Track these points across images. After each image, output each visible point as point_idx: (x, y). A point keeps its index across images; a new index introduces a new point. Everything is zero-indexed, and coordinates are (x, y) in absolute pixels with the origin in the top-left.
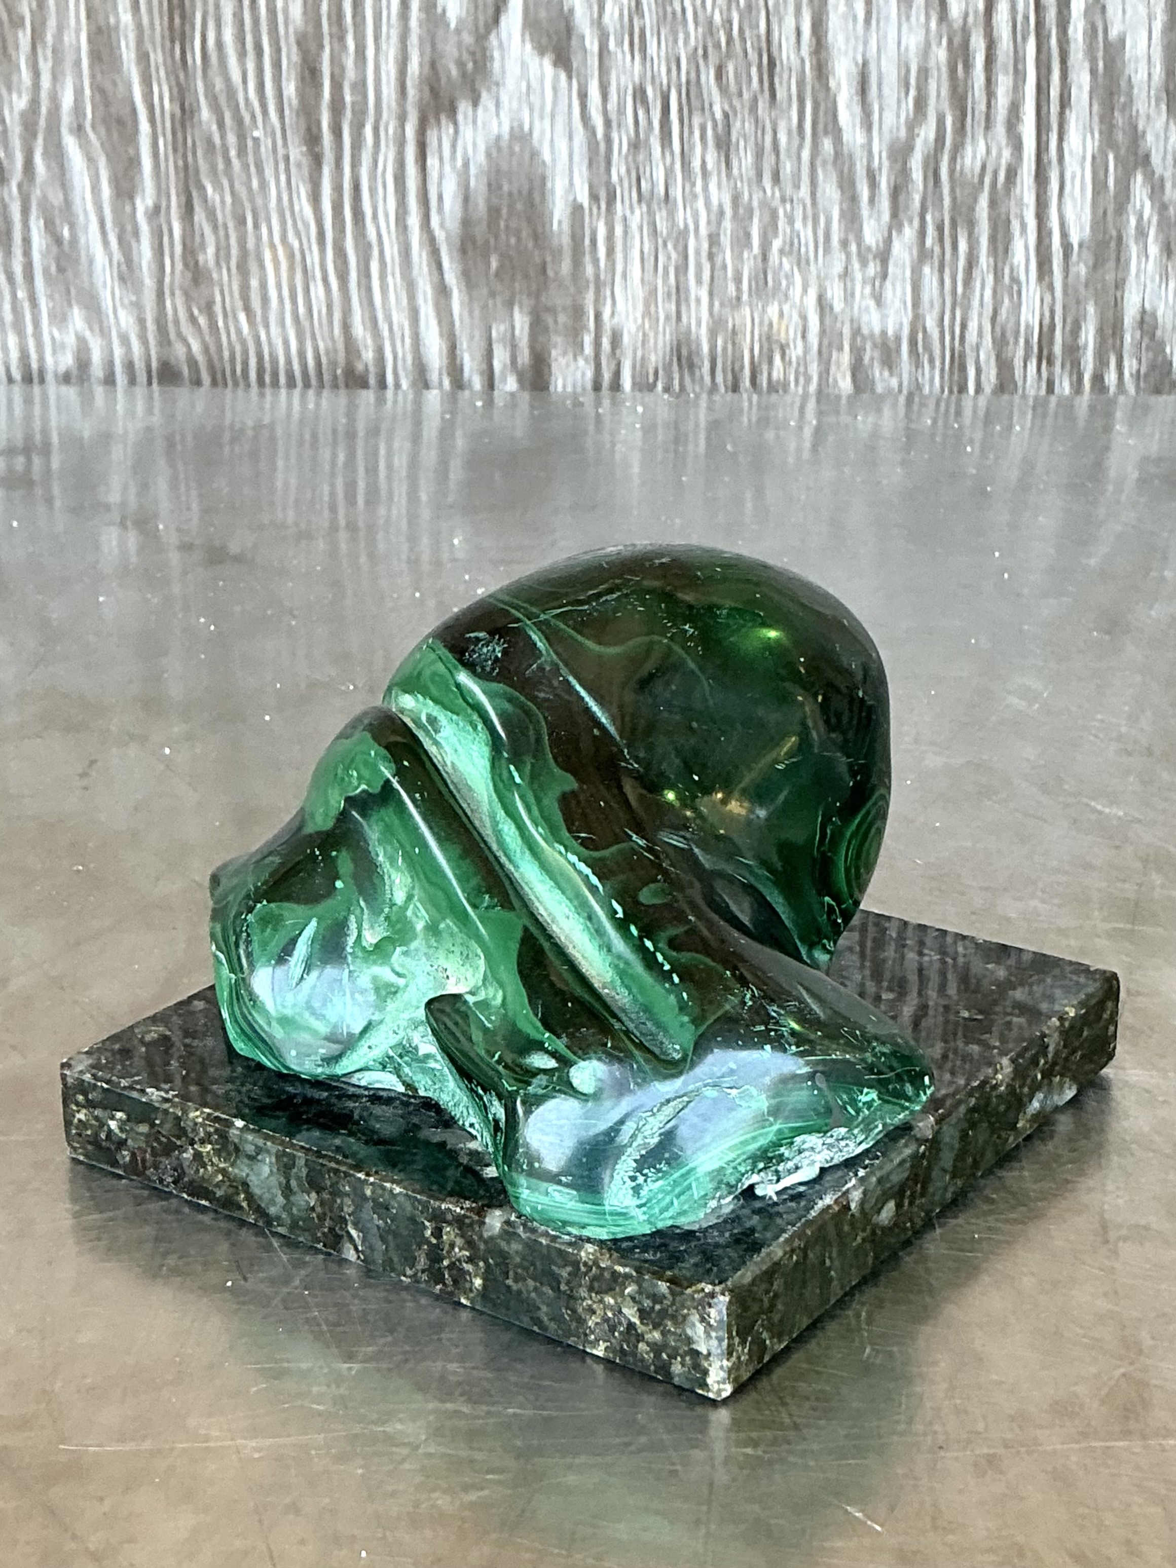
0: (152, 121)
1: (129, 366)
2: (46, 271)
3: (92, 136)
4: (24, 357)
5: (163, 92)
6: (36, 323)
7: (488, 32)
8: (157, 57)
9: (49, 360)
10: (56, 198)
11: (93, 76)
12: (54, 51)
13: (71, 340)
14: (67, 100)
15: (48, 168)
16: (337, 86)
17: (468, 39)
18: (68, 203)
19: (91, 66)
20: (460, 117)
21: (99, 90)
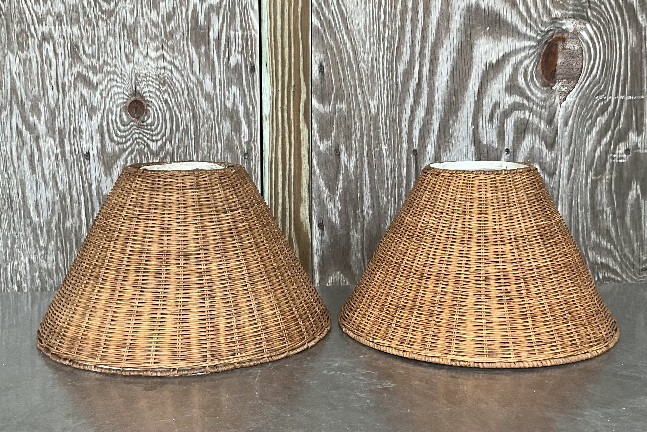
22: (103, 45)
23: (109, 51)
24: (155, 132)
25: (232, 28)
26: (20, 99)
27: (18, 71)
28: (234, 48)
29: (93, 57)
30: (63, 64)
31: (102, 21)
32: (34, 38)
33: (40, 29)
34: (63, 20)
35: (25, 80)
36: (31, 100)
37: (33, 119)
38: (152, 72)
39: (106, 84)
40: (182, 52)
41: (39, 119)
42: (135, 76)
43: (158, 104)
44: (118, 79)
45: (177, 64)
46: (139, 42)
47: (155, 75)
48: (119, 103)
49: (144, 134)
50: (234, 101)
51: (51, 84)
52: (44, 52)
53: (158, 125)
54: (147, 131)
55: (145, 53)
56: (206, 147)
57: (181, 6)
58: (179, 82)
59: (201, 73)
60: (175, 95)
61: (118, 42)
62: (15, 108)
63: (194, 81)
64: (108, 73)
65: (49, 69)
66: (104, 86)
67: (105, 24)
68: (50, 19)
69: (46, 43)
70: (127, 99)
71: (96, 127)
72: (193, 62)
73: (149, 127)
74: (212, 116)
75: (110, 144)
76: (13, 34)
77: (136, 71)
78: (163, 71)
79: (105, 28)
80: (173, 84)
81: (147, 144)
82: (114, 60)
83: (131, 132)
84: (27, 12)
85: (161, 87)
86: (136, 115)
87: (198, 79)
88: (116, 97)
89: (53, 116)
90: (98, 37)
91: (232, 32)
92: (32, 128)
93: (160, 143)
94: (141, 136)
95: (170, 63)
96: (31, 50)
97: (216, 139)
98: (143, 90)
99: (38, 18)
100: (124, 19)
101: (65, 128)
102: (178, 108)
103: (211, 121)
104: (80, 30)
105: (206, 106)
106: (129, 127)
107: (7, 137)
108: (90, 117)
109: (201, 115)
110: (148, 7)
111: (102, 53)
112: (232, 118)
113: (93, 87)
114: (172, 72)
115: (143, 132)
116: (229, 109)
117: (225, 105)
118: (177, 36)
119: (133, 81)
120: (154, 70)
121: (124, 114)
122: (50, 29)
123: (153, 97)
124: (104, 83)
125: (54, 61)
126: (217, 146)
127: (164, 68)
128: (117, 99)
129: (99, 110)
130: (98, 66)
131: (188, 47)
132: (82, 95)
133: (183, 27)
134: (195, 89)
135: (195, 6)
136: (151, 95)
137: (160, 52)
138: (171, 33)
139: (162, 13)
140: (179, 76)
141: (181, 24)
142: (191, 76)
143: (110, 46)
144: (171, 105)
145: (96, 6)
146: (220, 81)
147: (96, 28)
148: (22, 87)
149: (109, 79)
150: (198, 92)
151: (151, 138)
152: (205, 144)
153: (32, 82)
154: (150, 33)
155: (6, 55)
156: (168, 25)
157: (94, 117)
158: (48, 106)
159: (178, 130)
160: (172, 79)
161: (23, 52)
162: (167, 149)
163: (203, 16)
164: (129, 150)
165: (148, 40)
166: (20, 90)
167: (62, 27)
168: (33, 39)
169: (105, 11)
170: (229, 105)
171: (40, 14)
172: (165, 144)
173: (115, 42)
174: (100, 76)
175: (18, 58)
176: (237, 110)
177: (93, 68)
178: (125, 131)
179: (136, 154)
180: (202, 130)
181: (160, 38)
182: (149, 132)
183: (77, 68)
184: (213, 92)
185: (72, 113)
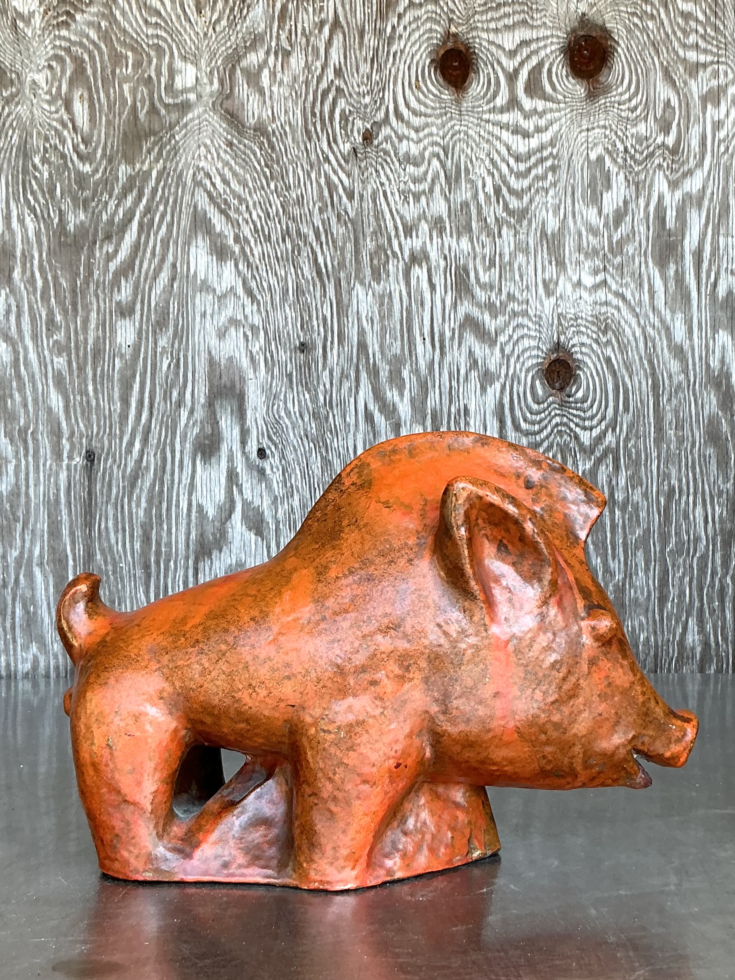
0: (74, 560)
1: (57, 668)
2: (21, 626)
3: (47, 567)
4: (8, 665)
5: (80, 548)
6: (15, 650)
7: (227, 520)
8: (78, 533)
9: (20, 666)
10: (28, 595)
11: (49, 541)
12: (32, 531)
13: (31, 657)
14: (37, 552)
15: (25, 580)
16: (158, 544)
17: (217, 524)
18: (33, 596)
19: (48, 538)
20: (213, 557)
21: (51, 547)
22: (508, 268)
23: (517, 277)
24: (589, 414)
25: (721, 232)
26: (371, 361)
27: (370, 314)
28: (725, 266)
29: (492, 288)
30: (443, 301)
31: (507, 227)
32: (398, 259)
33: (407, 244)
34: (445, 229)
35: (381, 329)
36: (390, 363)
37: (392, 395)
38: (586, 311)
39: (511, 333)
40: (637, 275)
41: (402, 395)
42: (559, 318)
43: (594, 364)
44: (530, 325)
45: (629, 296)
46: (567, 261)
47: (592, 316)
48: (530, 364)
49: (571, 417)
50: (723, 357)
51: (422, 334)
52: (413, 282)
53: (594, 401)
54: (575, 412)
55: (575, 279)
56: (673, 438)
57: (637, 197)
58: (630, 326)
59: (668, 311)
60: (623, 348)
61: (532, 262)
62: (364, 375)
63: (656, 324)
64: (515, 314)
65: (420, 309)
66: (507, 337)
67: (512, 232)
68: (424, 227)
69: (416, 266)
70: (544, 358)
71: (493, 406)
72: (654, 292)
73: (579, 405)
74: (685, 384)
75: (513, 435)
76: (364, 254)
77: (560, 311)
78: (604, 309)
79: (512, 240)
80: (621, 330)
81: (575, 433)
82: (525, 294)
83: (550, 413)
84: (388, 216)
85: (601, 336)
86: (557, 384)
87: (662, 321)
88: (527, 355)
89: (424, 390)
90: (500, 255)
91: (721, 239)
92: (389, 411)
93: (596, 432)
94: (565, 419)
95: (617, 294)
96: (391, 279)
97: (691, 425)
98: (571, 343)
99: (404, 225)
100: (543, 223)
101: (441, 409)
102: (627, 369)
103: (683, 392)
104: (472, 243)
105: (675, 366)
106: (546, 405)
107: (349, 425)
108: (483, 389)
109: (667, 382)
110: (584, 201)
111: (506, 280)
112: (718, 385)
113: (490, 338)
114: (619, 310)
115: (569, 413)
116: (714, 372)
117: (708, 365)
118: (630, 249)
119: (554, 328)
120: (589, 308)
121: (538, 382)
122: (424, 243)
123: (586, 354)
124: (507, 332)
125: (427, 295)
126: (693, 436)
127: (606, 303)
128: (528, 358)
129: (499, 377)
130: (498, 304)
131: (647, 266)
132: (471, 353)
133: (640, 233)
134: (657, 337)
135: (661, 198)
136: (584, 349)
137: (600, 277)
138: (621, 243)
139: (605, 211)
140: (630, 316)
141: (636, 229)
142: (651, 316)
143: (519, 269)
144: (616, 367)
145: (498, 202)
146: (700, 324)
147: (497, 239)
148: (375, 341)
149: (515, 324)
150: (662, 344)
151: (581, 423)
152: (671, 432)
153: (392, 332)
154: (585, 245)
155: (353, 289)
156: (616, 229)
157: (489, 389)
158: (417, 371)
159: (626, 409)
160: (619, 323)
161: (379, 283)
162: (607, 443)
163: (674, 213)
164: (545, 444)
165: (582, 257)
166: (373, 346)
167: (442, 239)
168: (396, 261)
169: (514, 211)
170: (715, 363)
171: (408, 218)
172: (604, 433)
173: (528, 262)
174: (501, 320)
175: (370, 292)
176: (727, 372)
177: (490, 307)
178: (538, 413)
179: (556, 452)
180: (668, 408)
181: (601, 253)
182: (578, 413)
183: (464, 308)
184: (688, 341)
185: (455, 384)
